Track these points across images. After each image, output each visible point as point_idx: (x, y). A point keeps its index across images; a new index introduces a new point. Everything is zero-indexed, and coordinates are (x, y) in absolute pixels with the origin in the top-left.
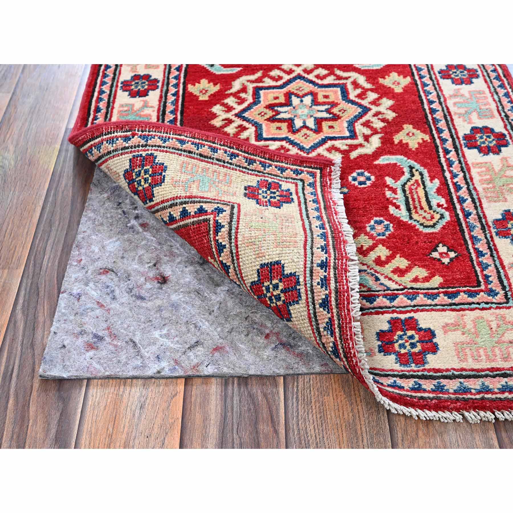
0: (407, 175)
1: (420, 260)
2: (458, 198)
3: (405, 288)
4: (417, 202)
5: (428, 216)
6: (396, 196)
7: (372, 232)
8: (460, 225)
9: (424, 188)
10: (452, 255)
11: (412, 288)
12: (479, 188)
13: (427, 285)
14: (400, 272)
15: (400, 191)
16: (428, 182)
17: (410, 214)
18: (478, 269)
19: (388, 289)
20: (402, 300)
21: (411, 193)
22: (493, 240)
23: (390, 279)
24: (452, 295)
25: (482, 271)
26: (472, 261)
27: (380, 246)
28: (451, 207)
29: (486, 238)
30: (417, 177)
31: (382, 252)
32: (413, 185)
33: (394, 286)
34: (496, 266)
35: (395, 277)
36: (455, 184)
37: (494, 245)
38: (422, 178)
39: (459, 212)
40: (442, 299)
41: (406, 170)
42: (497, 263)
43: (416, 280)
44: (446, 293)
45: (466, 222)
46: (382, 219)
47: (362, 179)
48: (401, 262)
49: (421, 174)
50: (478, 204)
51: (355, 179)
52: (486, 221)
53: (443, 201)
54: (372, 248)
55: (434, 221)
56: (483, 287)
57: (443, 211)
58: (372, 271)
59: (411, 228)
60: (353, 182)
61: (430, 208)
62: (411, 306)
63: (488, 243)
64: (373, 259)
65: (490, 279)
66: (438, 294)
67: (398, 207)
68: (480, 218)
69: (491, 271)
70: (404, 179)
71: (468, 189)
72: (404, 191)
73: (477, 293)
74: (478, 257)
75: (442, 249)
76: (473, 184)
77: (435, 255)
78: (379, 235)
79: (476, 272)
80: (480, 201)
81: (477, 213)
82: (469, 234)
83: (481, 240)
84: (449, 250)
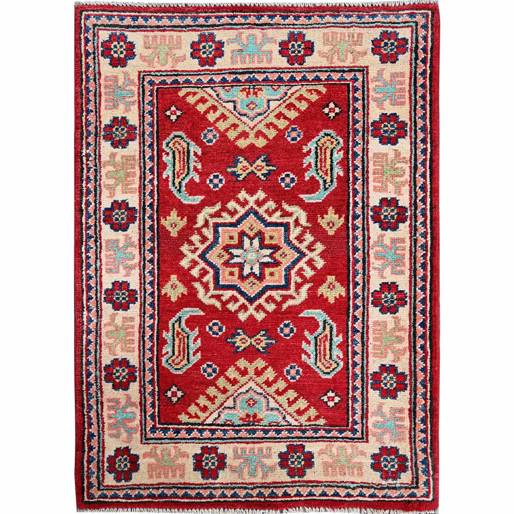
0: (184, 183)
1: (189, 109)
2: (153, 161)
3: (202, 88)
4: (182, 157)
5: (177, 145)
6: (194, 163)
7: (215, 133)
8: (157, 137)
9: (174, 170)
10: (168, 113)
11: (198, 88)
12: (137, 168)
13: (189, 90)
14: (203, 100)
15: (192, 168)
16: (171, 176)
17: (188, 148)
18: (155, 101)
19: (212, 88)
20: (205, 79)
21: (184, 167)
22: (140, 123)
23: (210, 95)
24: (176, 82)
25: (153, 99)
26: (157, 108)
27: (212, 121)
28: (160, 151)
29: (144, 126)
30: (177, 181)
31: (211, 117)
32: (182, 174)
33: (209, 90)
34: (143, 103)
35: (206, 96)
36: (153, 173)
37: (140, 119)
38: (174, 180)
39: (156, 148)
40: (181, 79)
41: (183, 189)
42: (142, 106)
43: (195, 94)
44: (179, 83)
45: (153, 139)
46: (208, 144)
47: (216, 181)
48: (201, 108)
49: (174, 184)
50: (142, 154)
51: (221, 181)
52: (140, 139)
53: (165, 158)
54: (218, 119)
55: (173, 141)
56: (156, 87)
57: (165, 149)
58: (220, 101)
59: (189, 136)
60: (222, 178)
61: (174, 153)
62: (201, 75)
63: (144, 121)
64: (218, 111)
65: (149, 93)
66: (184, 83)
67: (195, 154)
68: (144, 142)
69: (148, 99)
70: (187, 180)
71: (145, 168)
72: (188, 168)
73: (160, 83)
74: (153, 110)
75: (173, 118)
76: (141, 172)
77: (179, 113)
78: (211, 130)
79: (157, 99)
80: (140, 156)
81: (144, 147)
82: (154, 129)
83: (148, 124)
84: (169, 116)
